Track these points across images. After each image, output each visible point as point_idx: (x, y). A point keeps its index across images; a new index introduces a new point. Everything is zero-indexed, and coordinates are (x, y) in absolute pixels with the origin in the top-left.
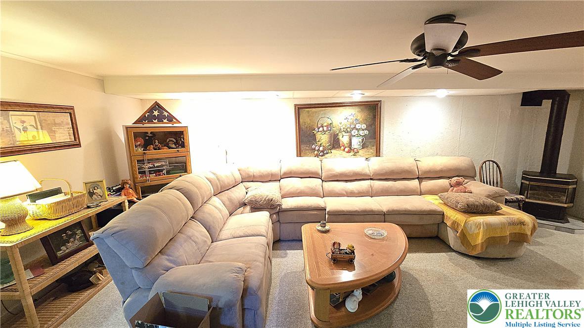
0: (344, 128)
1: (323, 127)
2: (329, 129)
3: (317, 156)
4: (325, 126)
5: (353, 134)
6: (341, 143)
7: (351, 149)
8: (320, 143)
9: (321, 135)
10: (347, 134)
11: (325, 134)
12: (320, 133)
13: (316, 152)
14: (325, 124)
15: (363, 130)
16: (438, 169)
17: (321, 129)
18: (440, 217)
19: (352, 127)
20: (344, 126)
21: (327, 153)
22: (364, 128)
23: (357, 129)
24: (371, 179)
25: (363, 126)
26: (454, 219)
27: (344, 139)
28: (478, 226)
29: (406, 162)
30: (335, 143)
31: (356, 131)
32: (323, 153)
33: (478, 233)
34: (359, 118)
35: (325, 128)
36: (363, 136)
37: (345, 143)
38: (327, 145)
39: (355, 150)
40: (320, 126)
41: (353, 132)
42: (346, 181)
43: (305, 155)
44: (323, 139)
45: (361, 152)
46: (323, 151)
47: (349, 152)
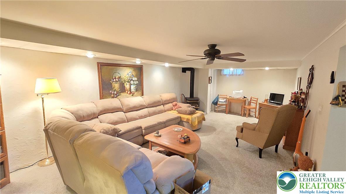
0: (127, 80)
1: (116, 79)
2: (119, 80)
3: (113, 97)
4: (117, 78)
5: (132, 83)
6: (126, 88)
7: (131, 92)
8: (114, 89)
9: (115, 84)
10: (128, 83)
11: (117, 83)
12: (114, 83)
13: (112, 95)
14: (117, 77)
15: (136, 81)
16: (169, 99)
17: (115, 80)
18: (180, 119)
19: (131, 79)
20: (127, 79)
21: (119, 95)
22: (136, 80)
23: (133, 81)
24: (146, 108)
25: (135, 78)
26: (187, 118)
27: (127, 86)
28: (195, 118)
29: (156, 97)
30: (123, 89)
31: (133, 82)
32: (117, 95)
33: (196, 121)
34: (134, 74)
35: (117, 80)
36: (136, 84)
37: (128, 89)
38: (119, 90)
39: (133, 92)
40: (114, 78)
41: (131, 82)
42: (137, 110)
43: (106, 98)
44: (116, 86)
45: (136, 93)
46: (116, 94)
47: (130, 94)
